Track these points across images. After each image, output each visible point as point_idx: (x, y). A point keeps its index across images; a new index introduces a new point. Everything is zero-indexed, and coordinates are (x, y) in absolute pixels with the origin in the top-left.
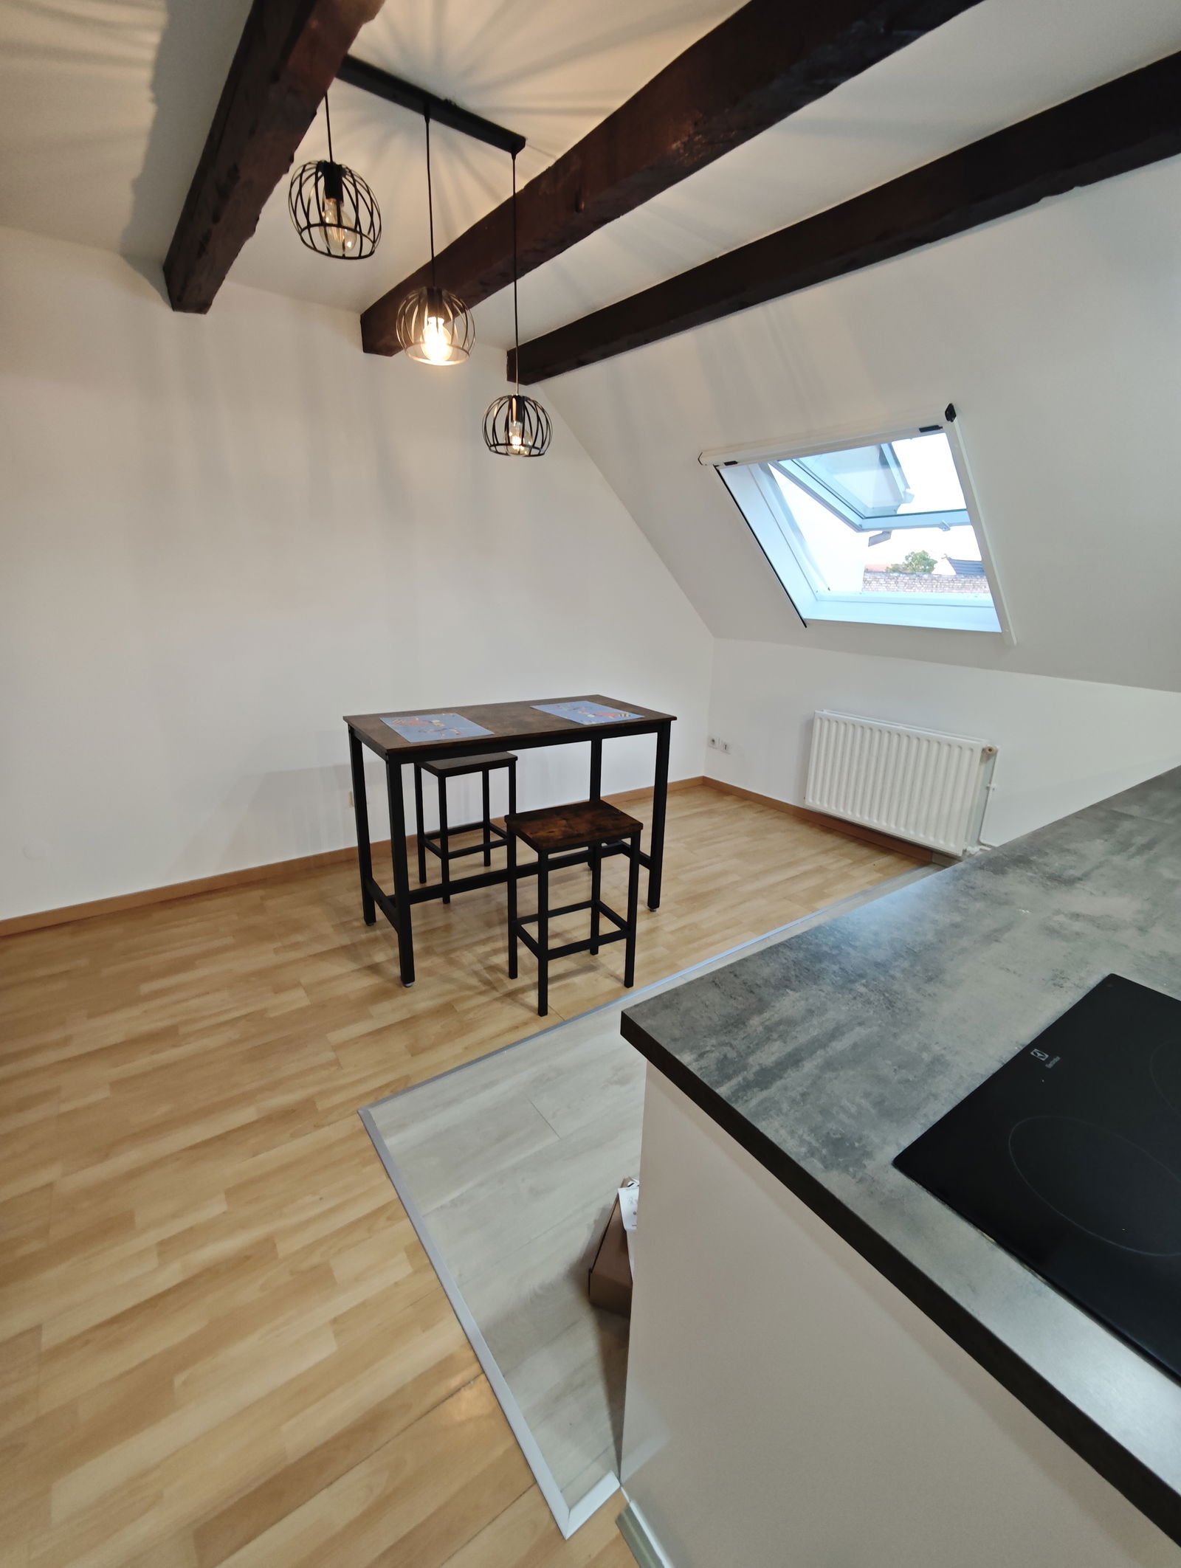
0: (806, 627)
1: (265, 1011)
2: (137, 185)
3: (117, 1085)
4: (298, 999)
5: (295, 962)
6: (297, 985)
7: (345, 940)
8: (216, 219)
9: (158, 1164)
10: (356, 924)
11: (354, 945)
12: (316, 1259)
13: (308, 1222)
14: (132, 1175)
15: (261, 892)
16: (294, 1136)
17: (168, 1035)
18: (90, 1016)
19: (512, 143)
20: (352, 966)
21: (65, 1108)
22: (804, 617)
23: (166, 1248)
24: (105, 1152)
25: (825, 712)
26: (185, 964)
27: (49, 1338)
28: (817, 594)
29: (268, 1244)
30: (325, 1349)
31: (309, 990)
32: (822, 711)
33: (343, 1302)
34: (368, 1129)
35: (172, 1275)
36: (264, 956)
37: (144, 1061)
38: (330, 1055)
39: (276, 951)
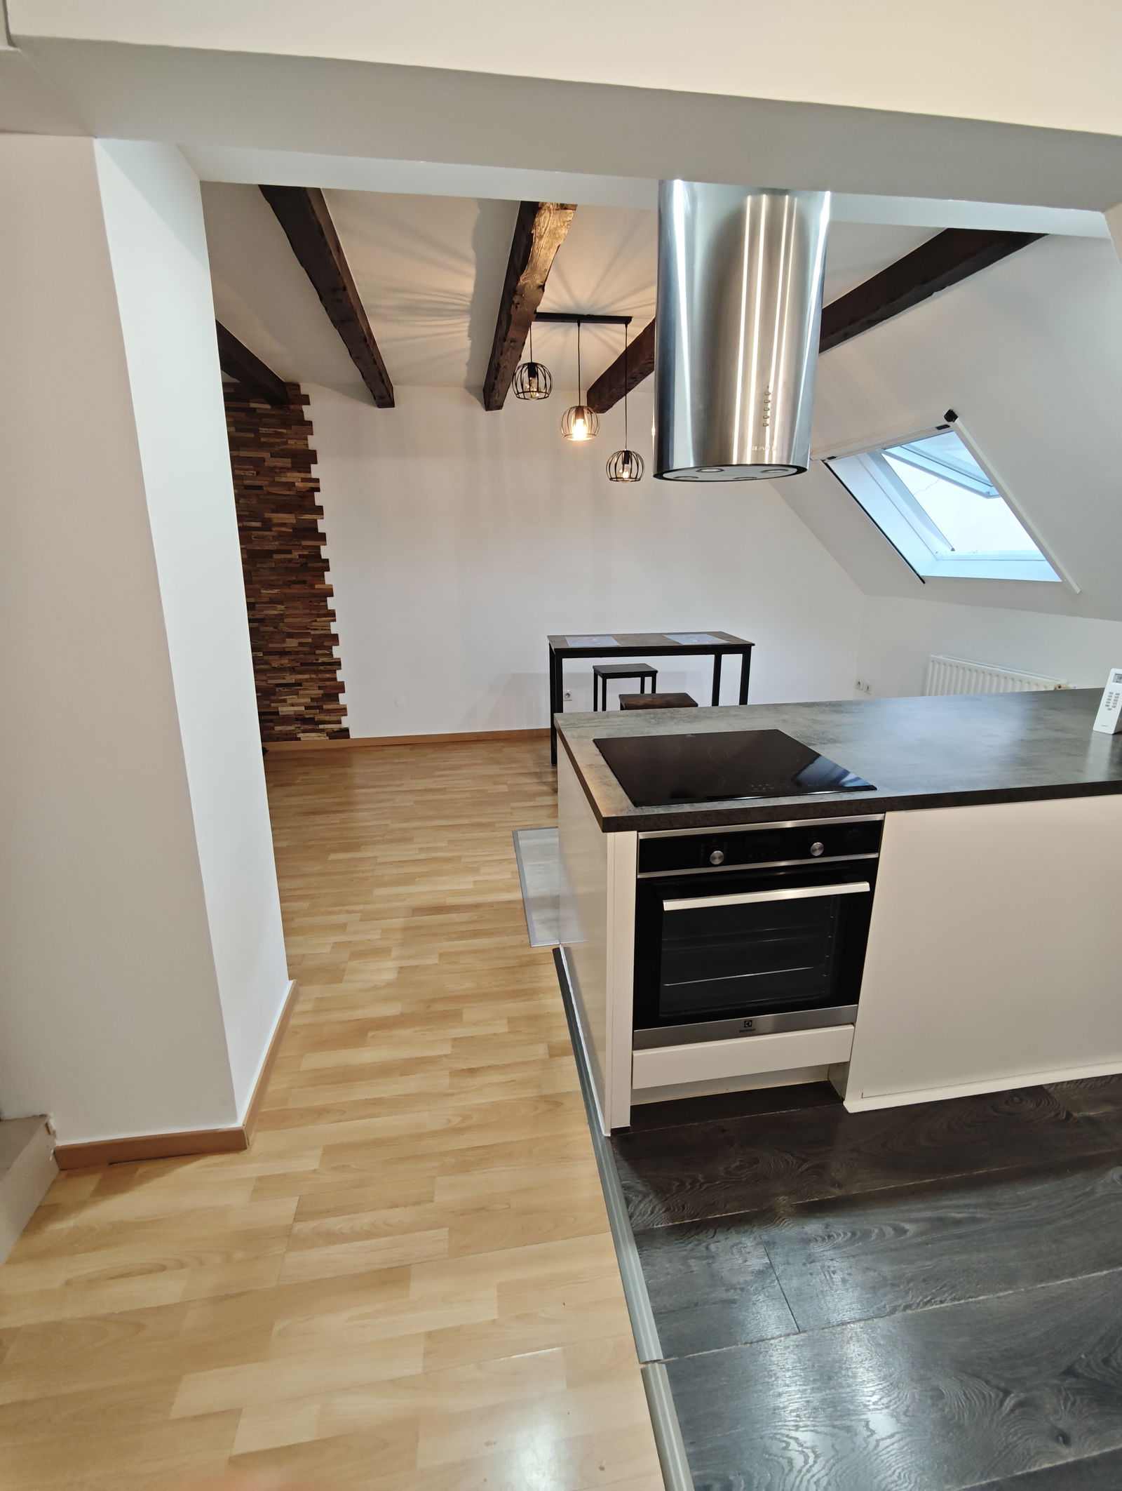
0: (924, 582)
1: (486, 790)
2: (467, 364)
3: (416, 802)
4: (504, 788)
5: (507, 774)
6: (505, 783)
7: (537, 770)
8: (496, 379)
9: (426, 828)
10: (547, 764)
11: (541, 773)
12: (475, 865)
13: (476, 856)
14: (415, 828)
15: (503, 744)
16: (481, 832)
17: (442, 791)
18: (412, 779)
19: (626, 320)
20: (536, 780)
21: (396, 805)
22: (921, 574)
23: (421, 850)
24: (407, 820)
25: (941, 657)
26: (458, 767)
27: (380, 860)
28: (937, 555)
29: (460, 857)
30: (470, 886)
31: (509, 786)
32: (938, 655)
33: (478, 878)
34: (515, 836)
35: (422, 856)
36: (494, 770)
37: (430, 797)
38: (510, 810)
39: (500, 769)
